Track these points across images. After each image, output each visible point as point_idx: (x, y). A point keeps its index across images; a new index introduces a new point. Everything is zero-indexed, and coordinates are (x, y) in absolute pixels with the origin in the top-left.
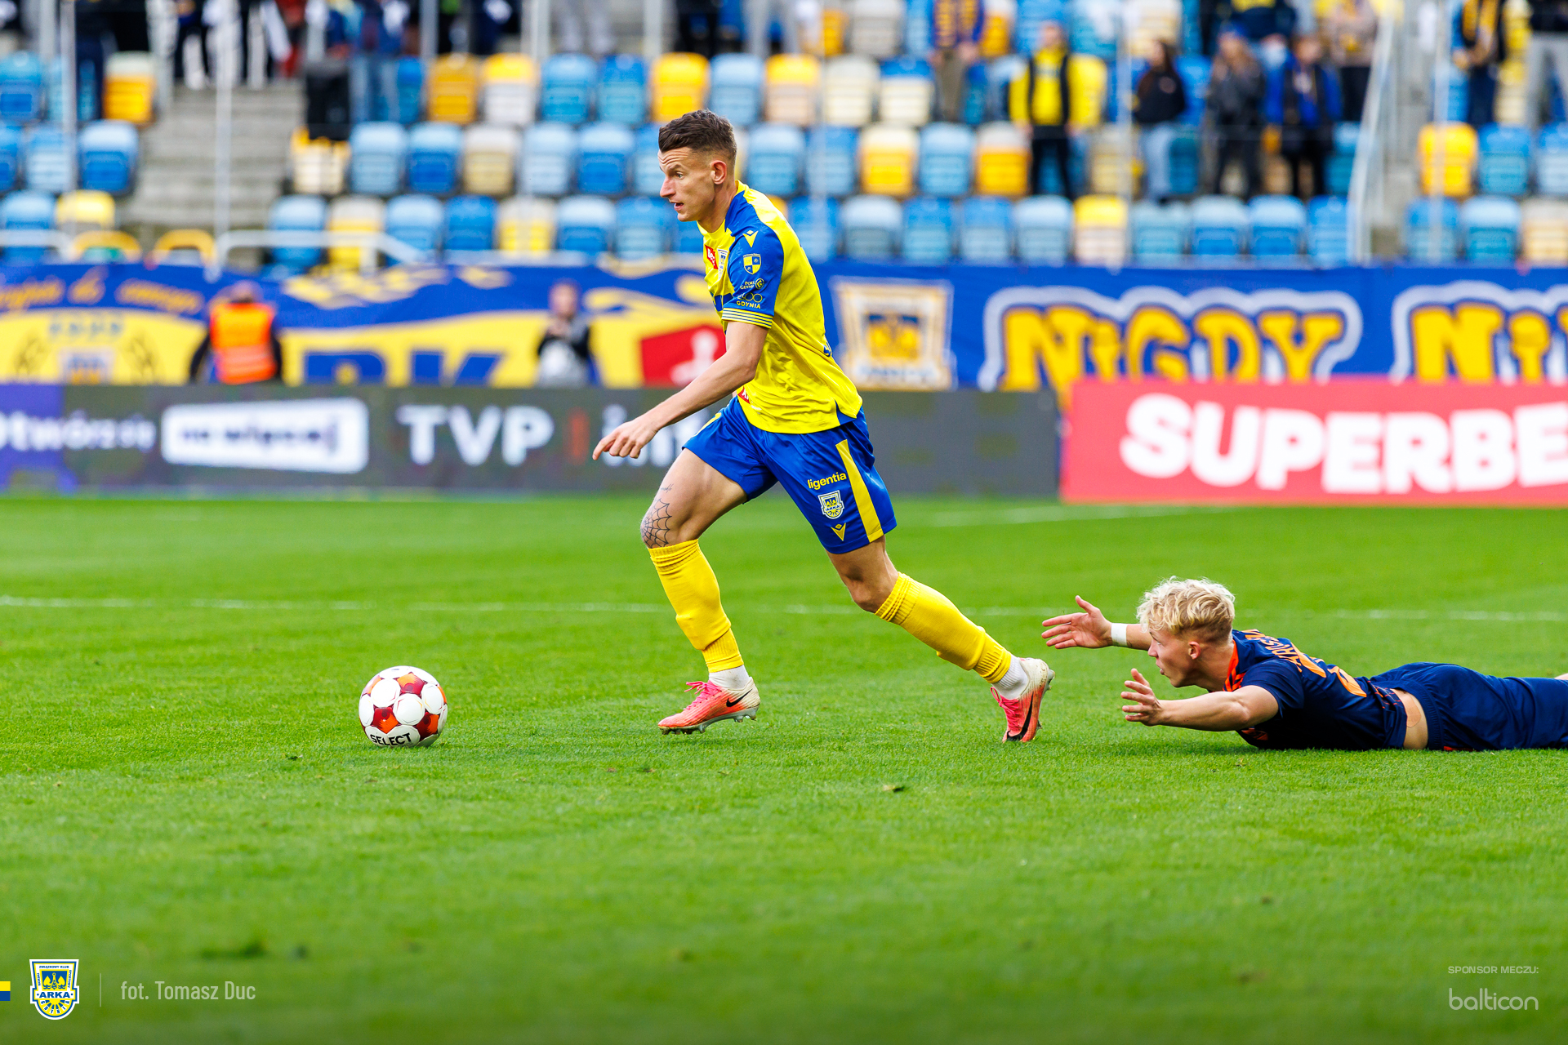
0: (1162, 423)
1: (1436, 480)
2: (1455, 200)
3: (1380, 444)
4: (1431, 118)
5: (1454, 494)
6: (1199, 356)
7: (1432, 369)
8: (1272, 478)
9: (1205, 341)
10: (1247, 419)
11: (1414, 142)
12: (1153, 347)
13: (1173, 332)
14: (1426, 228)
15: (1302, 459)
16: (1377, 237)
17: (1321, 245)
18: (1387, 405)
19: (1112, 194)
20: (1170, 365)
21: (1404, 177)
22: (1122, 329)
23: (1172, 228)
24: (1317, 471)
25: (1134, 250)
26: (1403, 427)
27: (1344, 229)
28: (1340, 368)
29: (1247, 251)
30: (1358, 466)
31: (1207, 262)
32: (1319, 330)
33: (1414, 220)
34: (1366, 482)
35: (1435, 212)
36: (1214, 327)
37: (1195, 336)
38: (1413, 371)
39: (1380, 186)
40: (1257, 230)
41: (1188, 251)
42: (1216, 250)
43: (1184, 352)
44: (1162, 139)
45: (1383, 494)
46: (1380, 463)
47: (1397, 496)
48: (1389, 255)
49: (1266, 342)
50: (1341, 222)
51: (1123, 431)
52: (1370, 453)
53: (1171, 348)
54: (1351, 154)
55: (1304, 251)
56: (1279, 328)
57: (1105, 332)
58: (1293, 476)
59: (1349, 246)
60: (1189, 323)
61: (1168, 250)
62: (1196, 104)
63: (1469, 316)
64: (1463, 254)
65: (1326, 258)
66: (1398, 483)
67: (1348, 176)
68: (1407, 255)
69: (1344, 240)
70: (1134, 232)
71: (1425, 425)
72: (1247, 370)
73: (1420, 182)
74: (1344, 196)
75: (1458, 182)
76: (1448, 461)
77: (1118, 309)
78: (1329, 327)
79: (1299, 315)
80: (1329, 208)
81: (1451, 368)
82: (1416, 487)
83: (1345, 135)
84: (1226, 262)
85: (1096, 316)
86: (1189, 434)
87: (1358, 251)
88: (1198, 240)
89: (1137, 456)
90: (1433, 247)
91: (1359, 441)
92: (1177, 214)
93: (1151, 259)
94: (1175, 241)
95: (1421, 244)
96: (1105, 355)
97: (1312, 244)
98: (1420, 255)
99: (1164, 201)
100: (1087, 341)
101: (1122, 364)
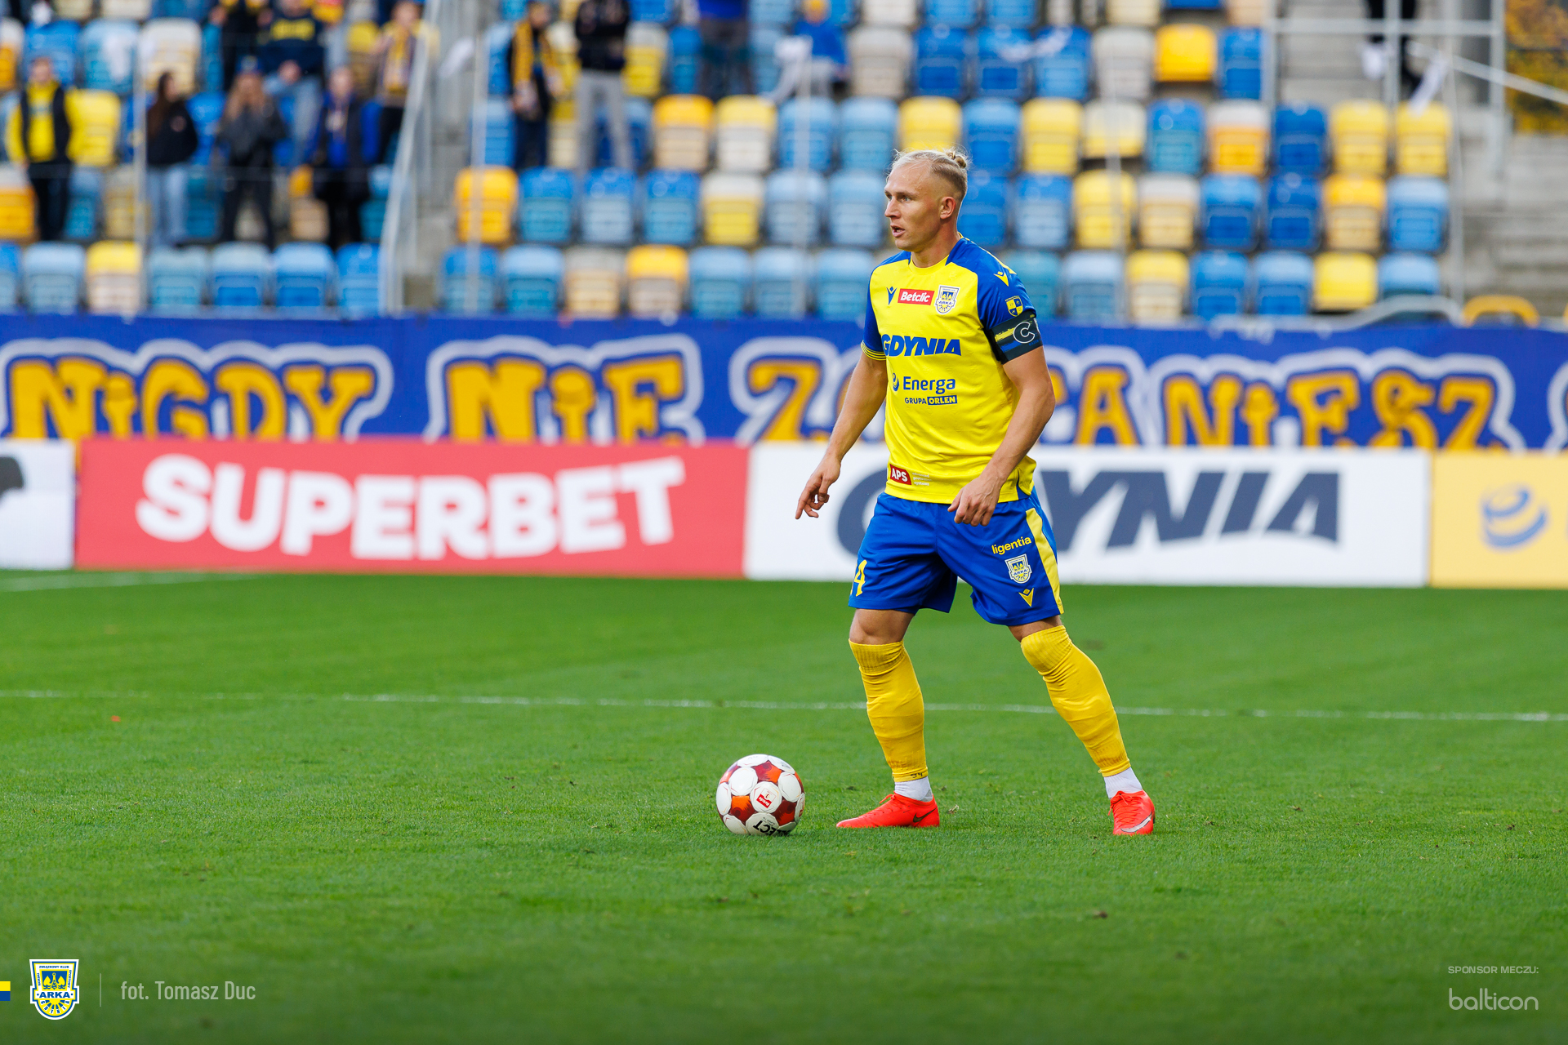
0: (179, 483)
1: (472, 546)
2: (494, 248)
3: (413, 508)
4: (467, 161)
5: (491, 561)
6: (219, 412)
7: (468, 428)
8: (297, 542)
9: (227, 397)
10: (270, 482)
11: (451, 186)
12: (170, 403)
13: (192, 388)
14: (463, 278)
15: (330, 522)
16: (410, 286)
17: (350, 295)
18: (419, 468)
19: (129, 240)
20: (188, 422)
21: (441, 222)
22: (138, 383)
23: (191, 275)
24: (345, 536)
25: (150, 301)
26: (435, 491)
27: (376, 278)
28: (369, 427)
29: (269, 302)
30: (388, 532)
31: (227, 312)
32: (348, 385)
33: (450, 268)
34: (398, 548)
35: (472, 259)
36: (235, 381)
37: (216, 393)
38: (447, 431)
39: (413, 233)
40: (281, 277)
41: (207, 301)
42: (238, 300)
43: (204, 408)
44: (176, 180)
45: (416, 561)
46: (412, 528)
47: (431, 563)
48: (422, 305)
49: (291, 399)
50: (370, 269)
51: (139, 493)
52: (400, 518)
53: (190, 404)
54: (384, 198)
55: (332, 303)
56: (305, 383)
57: (118, 385)
58: (318, 541)
59: (381, 296)
60: (209, 377)
61: (185, 299)
62: (206, 142)
63: (507, 370)
64: (502, 306)
65: (355, 310)
66: (431, 548)
67: (381, 221)
68: (443, 305)
69: (375, 290)
70: (150, 279)
71: (463, 489)
72: (271, 428)
73: (456, 227)
74: (376, 243)
75: (497, 228)
76: (485, 527)
77: (135, 362)
78: (359, 382)
79: (328, 370)
80: (359, 255)
81: (489, 428)
82: (450, 552)
83: (380, 177)
84: (247, 312)
85: (110, 369)
86: (208, 497)
87: (389, 301)
88: (218, 288)
89: (151, 519)
90: (470, 298)
91: (389, 504)
92: (195, 260)
93: (166, 309)
94: (195, 290)
95: (457, 294)
96: (119, 410)
97: (340, 294)
98: (455, 306)
99: (181, 245)
100: (99, 396)
101: (136, 421)
